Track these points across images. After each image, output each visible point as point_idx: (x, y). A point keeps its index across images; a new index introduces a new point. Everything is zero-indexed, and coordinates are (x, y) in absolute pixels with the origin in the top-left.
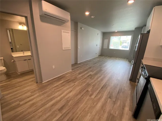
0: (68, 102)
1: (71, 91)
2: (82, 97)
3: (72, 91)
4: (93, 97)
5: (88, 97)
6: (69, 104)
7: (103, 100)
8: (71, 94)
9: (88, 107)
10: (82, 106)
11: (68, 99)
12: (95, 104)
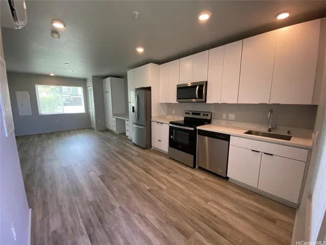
0: (169, 222)
1: (142, 217)
2: (163, 200)
3: (140, 215)
4: (164, 187)
5: (165, 193)
6: (174, 219)
7: (171, 179)
8: (151, 216)
9: (182, 196)
10: (179, 203)
11: (164, 221)
12: (177, 188)
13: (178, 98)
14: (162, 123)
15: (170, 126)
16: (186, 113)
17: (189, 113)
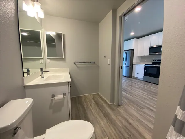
13: (149, 53)
14: (140, 65)
15: (145, 66)
16: (154, 60)
17: (155, 60)
